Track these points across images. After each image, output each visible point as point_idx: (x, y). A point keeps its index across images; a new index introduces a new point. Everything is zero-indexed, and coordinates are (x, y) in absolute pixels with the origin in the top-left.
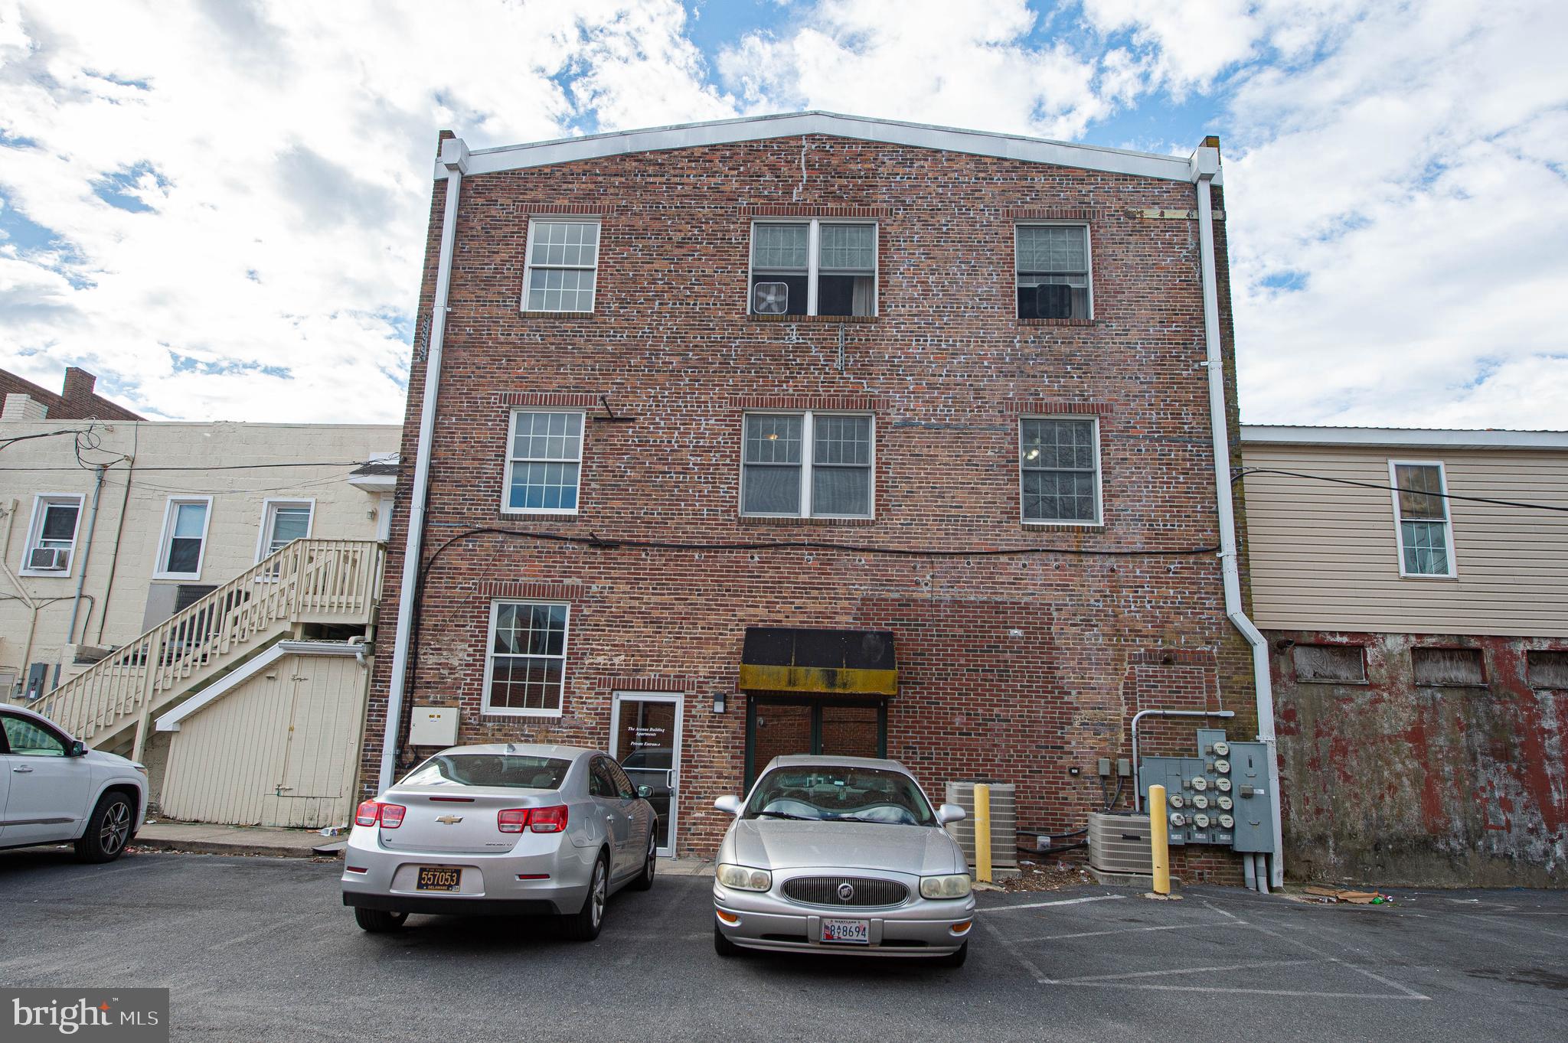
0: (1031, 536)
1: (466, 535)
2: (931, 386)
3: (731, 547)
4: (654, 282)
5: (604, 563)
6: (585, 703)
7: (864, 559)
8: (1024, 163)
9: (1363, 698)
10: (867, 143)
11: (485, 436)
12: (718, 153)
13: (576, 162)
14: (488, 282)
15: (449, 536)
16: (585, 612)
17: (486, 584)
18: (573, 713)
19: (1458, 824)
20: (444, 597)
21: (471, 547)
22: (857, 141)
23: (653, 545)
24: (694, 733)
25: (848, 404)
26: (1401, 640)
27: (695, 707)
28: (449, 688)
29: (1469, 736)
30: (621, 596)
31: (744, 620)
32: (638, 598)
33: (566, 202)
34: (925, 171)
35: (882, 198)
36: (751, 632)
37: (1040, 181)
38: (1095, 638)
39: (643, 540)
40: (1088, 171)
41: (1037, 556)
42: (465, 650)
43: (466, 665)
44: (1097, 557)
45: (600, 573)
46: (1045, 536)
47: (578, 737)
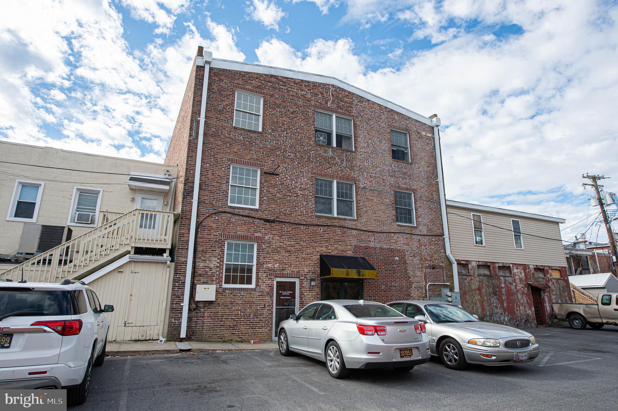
0: (399, 228)
1: (215, 213)
2: (371, 177)
3: (314, 225)
4: (284, 125)
5: (270, 228)
6: (264, 282)
7: (354, 232)
8: (392, 110)
9: (468, 279)
10: (349, 92)
11: (221, 174)
12: (304, 83)
13: (254, 73)
14: (221, 112)
15: (208, 213)
16: (263, 247)
17: (224, 234)
18: (260, 286)
19: (488, 313)
20: (206, 238)
21: (217, 218)
22: (346, 91)
23: (287, 223)
24: (304, 293)
25: (348, 179)
26: (475, 262)
27: (304, 283)
28: (210, 276)
29: (489, 289)
30: (276, 242)
31: (319, 252)
32: (283, 242)
33: (250, 87)
34: (366, 106)
35: (354, 112)
36: (321, 256)
37: (396, 117)
38: (416, 260)
39: (284, 220)
40: (408, 117)
41: (401, 234)
42: (216, 261)
43: (217, 267)
44: (416, 236)
45: (268, 232)
46: (403, 228)
47: (262, 296)
